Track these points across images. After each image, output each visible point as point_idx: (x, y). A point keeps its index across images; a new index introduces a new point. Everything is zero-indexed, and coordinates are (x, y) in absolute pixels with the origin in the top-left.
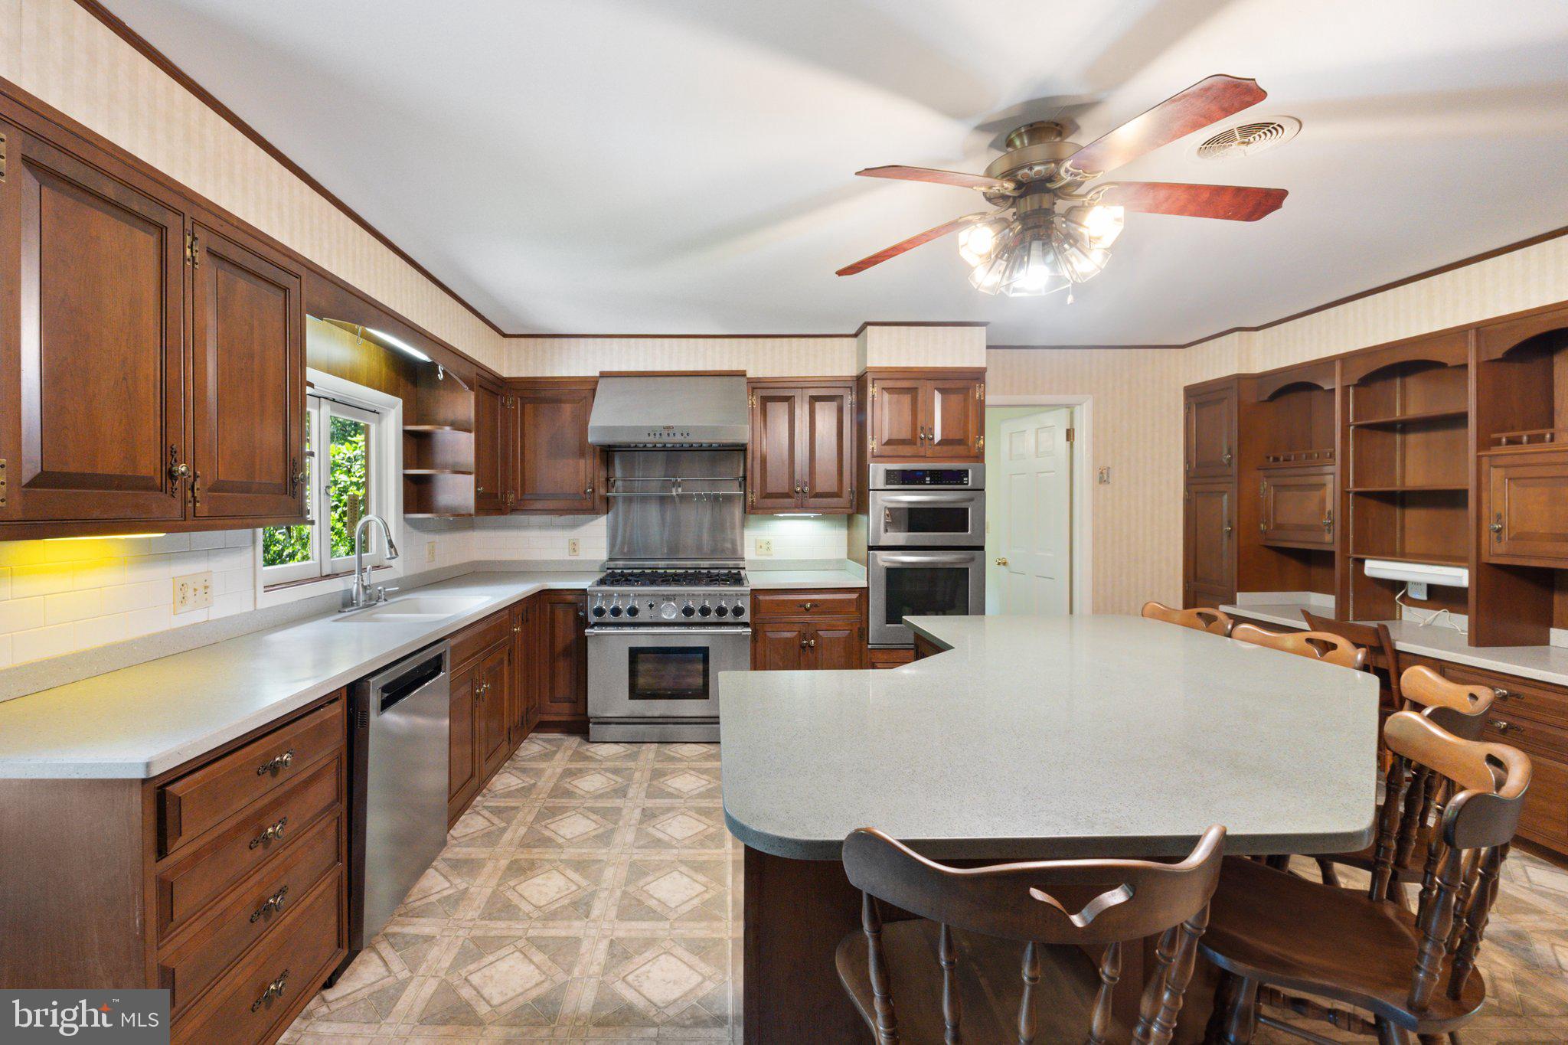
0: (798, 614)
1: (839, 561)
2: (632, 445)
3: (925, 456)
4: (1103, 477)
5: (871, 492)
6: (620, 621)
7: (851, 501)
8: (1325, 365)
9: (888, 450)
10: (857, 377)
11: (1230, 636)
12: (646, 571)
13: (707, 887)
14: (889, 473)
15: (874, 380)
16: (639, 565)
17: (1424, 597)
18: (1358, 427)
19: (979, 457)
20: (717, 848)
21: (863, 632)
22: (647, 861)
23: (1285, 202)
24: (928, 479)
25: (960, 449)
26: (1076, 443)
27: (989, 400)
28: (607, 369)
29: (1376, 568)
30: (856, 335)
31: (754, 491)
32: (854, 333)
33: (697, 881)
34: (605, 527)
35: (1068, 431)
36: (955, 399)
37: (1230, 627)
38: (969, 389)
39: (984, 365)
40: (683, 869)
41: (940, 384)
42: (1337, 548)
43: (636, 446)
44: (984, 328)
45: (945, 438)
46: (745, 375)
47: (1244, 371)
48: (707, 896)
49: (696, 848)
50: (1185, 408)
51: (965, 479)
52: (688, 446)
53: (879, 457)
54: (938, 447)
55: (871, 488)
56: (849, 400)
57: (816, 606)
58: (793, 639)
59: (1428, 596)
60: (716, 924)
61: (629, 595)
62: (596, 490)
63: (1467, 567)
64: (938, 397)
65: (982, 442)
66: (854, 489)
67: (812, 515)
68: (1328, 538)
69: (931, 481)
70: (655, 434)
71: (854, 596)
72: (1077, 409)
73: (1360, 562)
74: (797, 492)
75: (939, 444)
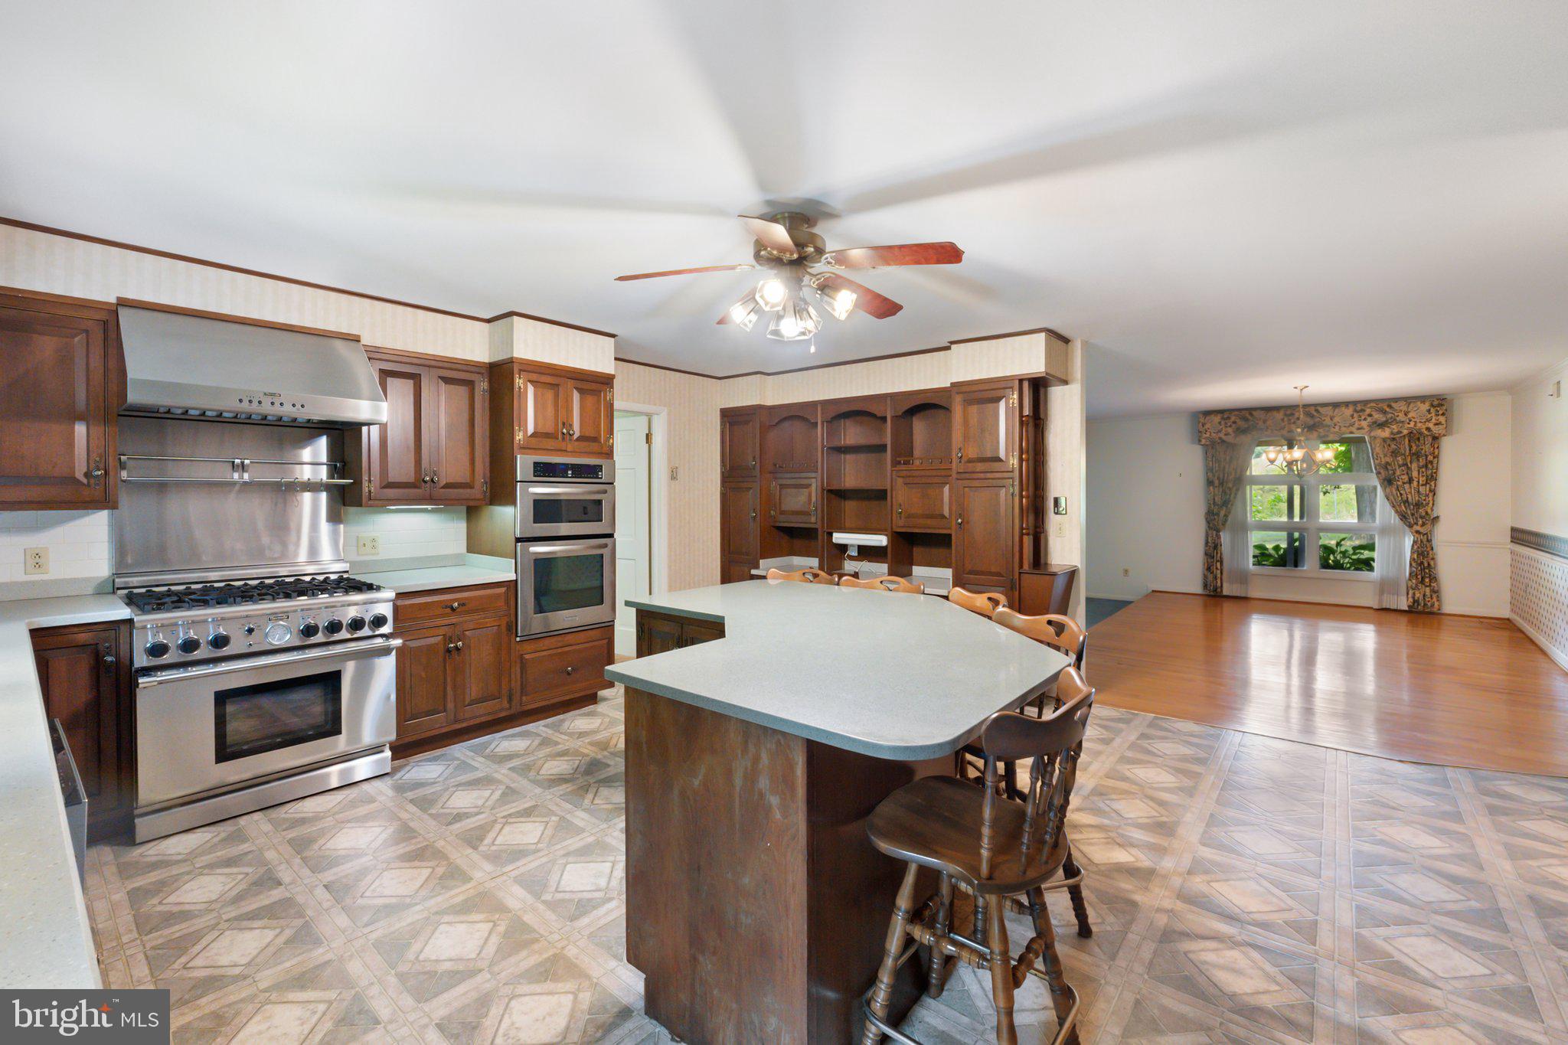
0: (442, 616)
1: (458, 556)
2: (162, 410)
3: (566, 451)
4: (673, 476)
5: (519, 483)
6: (194, 658)
7: (485, 492)
8: (813, 405)
9: (534, 442)
10: (490, 364)
11: (838, 584)
12: (194, 587)
13: (493, 922)
14: (536, 464)
15: (520, 370)
16: (199, 577)
17: (856, 554)
18: (829, 448)
19: (609, 454)
20: (464, 883)
21: (512, 628)
22: (394, 933)
23: (899, 314)
24: (570, 472)
25: (594, 446)
26: (653, 446)
27: (618, 404)
28: (131, 295)
29: (839, 538)
30: (488, 321)
31: (372, 479)
32: (488, 318)
33: (475, 922)
34: (106, 528)
35: (647, 435)
36: (590, 400)
37: (836, 579)
38: (601, 391)
39: (613, 373)
40: (446, 919)
41: (580, 385)
42: (818, 526)
43: (169, 412)
44: (613, 339)
45: (583, 434)
46: (359, 341)
47: (762, 403)
48: (502, 929)
49: (440, 894)
50: (721, 425)
51: (600, 473)
52: (260, 417)
53: (526, 448)
54: (576, 443)
55: (518, 479)
56: (482, 385)
57: (463, 605)
58: (437, 644)
59: (859, 553)
60: (536, 947)
61: (206, 621)
62: (111, 473)
63: (886, 535)
64: (576, 396)
65: (611, 441)
66: (488, 480)
67: (429, 507)
68: (813, 519)
69: (572, 474)
70: (250, 401)
71: (503, 590)
72: (655, 419)
73: (830, 534)
74: (425, 482)
75: (578, 439)
